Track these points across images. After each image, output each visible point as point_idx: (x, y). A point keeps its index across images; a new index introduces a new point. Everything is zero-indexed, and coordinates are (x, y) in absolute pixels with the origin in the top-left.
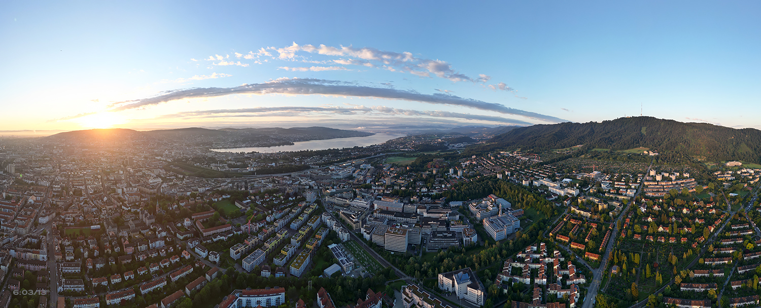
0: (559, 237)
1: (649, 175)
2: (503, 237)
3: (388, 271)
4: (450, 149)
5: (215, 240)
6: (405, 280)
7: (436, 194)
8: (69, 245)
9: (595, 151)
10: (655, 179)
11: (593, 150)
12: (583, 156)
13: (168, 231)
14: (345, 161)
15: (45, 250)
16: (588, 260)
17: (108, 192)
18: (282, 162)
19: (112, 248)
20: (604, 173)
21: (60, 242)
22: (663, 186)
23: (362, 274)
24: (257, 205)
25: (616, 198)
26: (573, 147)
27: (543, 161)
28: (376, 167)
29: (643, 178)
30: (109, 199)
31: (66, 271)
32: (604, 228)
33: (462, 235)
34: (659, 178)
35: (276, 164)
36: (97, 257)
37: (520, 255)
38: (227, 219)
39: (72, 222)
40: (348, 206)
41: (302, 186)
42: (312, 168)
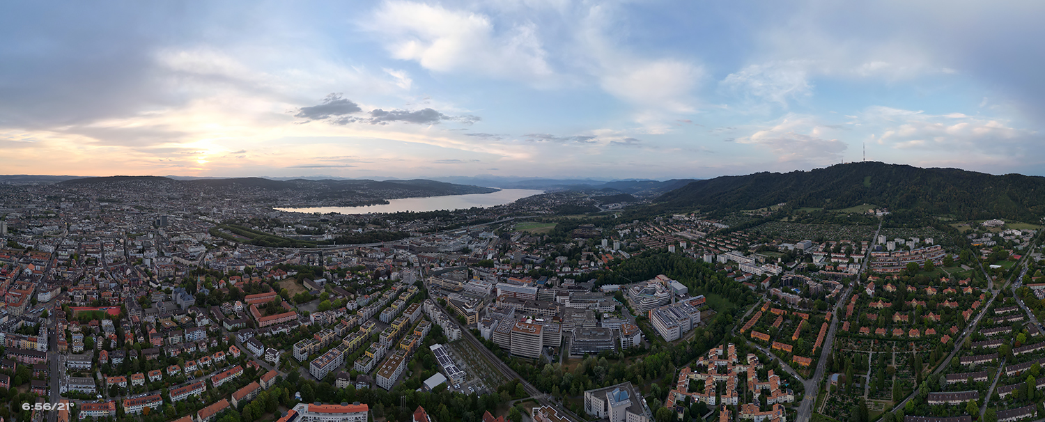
0: (754, 334)
1: (877, 243)
2: (677, 336)
3: (515, 385)
4: (603, 210)
5: (275, 333)
6: (538, 400)
7: (582, 274)
8: (77, 332)
9: (803, 211)
10: (886, 248)
11: (799, 210)
12: (786, 219)
13: (211, 316)
14: (457, 227)
15: (45, 337)
16: (796, 367)
17: (132, 263)
18: (372, 228)
19: (135, 338)
20: (816, 242)
21: (65, 327)
22: (898, 257)
23: (478, 390)
24: (334, 287)
25: (834, 276)
26: (771, 207)
27: (730, 226)
28: (501, 237)
29: (869, 247)
30: (133, 273)
31: (73, 366)
32: (818, 320)
33: (618, 335)
34: (891, 246)
35: (363, 230)
36: (115, 349)
37: (701, 362)
38: (290, 304)
39: (82, 301)
40: (461, 291)
41: (399, 261)
42: (413, 236)
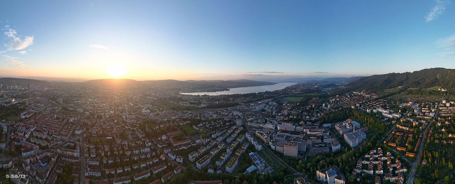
0: (390, 143)
1: (442, 103)
2: (356, 145)
3: (286, 169)
4: (323, 91)
5: (180, 149)
6: (296, 175)
7: (315, 119)
8: (93, 148)
10: (446, 105)
11: (409, 89)
12: (403, 93)
13: (152, 142)
14: (260, 100)
15: (79, 150)
16: (408, 157)
17: (117, 117)
18: (222, 101)
19: (118, 151)
20: (416, 103)
21: (88, 146)
22: (451, 109)
23: (270, 172)
24: (206, 128)
25: (423, 118)
26: (396, 88)
27: (378, 97)
28: (279, 104)
29: (438, 105)
30: (118, 122)
31: (91, 164)
32: (417, 137)
33: (331, 145)
34: (448, 105)
35: (219, 102)
36: (109, 156)
37: (367, 156)
38: (187, 136)
39: (95, 134)
40: (262, 128)
41: (234, 116)
42: (241, 105)
